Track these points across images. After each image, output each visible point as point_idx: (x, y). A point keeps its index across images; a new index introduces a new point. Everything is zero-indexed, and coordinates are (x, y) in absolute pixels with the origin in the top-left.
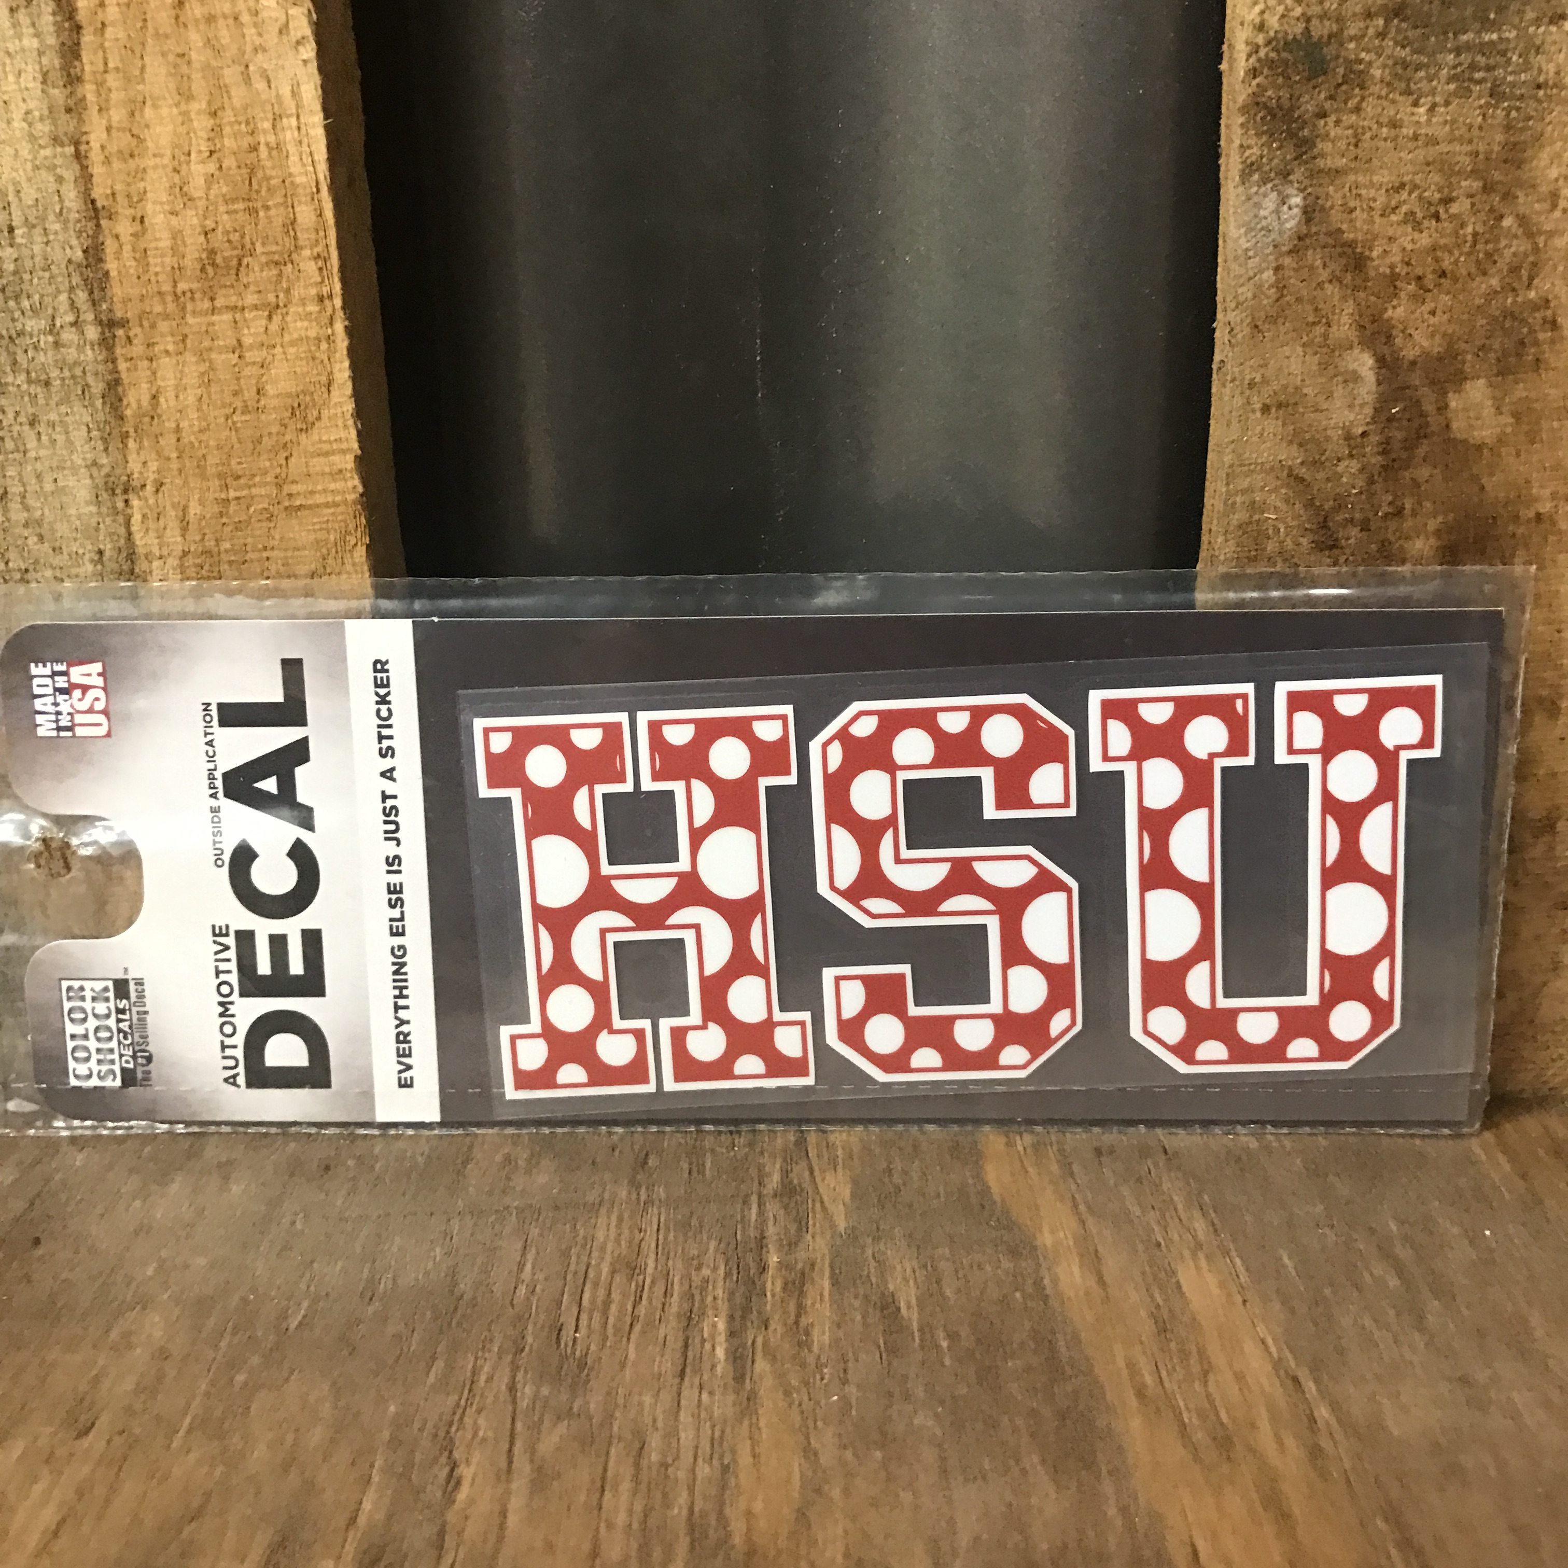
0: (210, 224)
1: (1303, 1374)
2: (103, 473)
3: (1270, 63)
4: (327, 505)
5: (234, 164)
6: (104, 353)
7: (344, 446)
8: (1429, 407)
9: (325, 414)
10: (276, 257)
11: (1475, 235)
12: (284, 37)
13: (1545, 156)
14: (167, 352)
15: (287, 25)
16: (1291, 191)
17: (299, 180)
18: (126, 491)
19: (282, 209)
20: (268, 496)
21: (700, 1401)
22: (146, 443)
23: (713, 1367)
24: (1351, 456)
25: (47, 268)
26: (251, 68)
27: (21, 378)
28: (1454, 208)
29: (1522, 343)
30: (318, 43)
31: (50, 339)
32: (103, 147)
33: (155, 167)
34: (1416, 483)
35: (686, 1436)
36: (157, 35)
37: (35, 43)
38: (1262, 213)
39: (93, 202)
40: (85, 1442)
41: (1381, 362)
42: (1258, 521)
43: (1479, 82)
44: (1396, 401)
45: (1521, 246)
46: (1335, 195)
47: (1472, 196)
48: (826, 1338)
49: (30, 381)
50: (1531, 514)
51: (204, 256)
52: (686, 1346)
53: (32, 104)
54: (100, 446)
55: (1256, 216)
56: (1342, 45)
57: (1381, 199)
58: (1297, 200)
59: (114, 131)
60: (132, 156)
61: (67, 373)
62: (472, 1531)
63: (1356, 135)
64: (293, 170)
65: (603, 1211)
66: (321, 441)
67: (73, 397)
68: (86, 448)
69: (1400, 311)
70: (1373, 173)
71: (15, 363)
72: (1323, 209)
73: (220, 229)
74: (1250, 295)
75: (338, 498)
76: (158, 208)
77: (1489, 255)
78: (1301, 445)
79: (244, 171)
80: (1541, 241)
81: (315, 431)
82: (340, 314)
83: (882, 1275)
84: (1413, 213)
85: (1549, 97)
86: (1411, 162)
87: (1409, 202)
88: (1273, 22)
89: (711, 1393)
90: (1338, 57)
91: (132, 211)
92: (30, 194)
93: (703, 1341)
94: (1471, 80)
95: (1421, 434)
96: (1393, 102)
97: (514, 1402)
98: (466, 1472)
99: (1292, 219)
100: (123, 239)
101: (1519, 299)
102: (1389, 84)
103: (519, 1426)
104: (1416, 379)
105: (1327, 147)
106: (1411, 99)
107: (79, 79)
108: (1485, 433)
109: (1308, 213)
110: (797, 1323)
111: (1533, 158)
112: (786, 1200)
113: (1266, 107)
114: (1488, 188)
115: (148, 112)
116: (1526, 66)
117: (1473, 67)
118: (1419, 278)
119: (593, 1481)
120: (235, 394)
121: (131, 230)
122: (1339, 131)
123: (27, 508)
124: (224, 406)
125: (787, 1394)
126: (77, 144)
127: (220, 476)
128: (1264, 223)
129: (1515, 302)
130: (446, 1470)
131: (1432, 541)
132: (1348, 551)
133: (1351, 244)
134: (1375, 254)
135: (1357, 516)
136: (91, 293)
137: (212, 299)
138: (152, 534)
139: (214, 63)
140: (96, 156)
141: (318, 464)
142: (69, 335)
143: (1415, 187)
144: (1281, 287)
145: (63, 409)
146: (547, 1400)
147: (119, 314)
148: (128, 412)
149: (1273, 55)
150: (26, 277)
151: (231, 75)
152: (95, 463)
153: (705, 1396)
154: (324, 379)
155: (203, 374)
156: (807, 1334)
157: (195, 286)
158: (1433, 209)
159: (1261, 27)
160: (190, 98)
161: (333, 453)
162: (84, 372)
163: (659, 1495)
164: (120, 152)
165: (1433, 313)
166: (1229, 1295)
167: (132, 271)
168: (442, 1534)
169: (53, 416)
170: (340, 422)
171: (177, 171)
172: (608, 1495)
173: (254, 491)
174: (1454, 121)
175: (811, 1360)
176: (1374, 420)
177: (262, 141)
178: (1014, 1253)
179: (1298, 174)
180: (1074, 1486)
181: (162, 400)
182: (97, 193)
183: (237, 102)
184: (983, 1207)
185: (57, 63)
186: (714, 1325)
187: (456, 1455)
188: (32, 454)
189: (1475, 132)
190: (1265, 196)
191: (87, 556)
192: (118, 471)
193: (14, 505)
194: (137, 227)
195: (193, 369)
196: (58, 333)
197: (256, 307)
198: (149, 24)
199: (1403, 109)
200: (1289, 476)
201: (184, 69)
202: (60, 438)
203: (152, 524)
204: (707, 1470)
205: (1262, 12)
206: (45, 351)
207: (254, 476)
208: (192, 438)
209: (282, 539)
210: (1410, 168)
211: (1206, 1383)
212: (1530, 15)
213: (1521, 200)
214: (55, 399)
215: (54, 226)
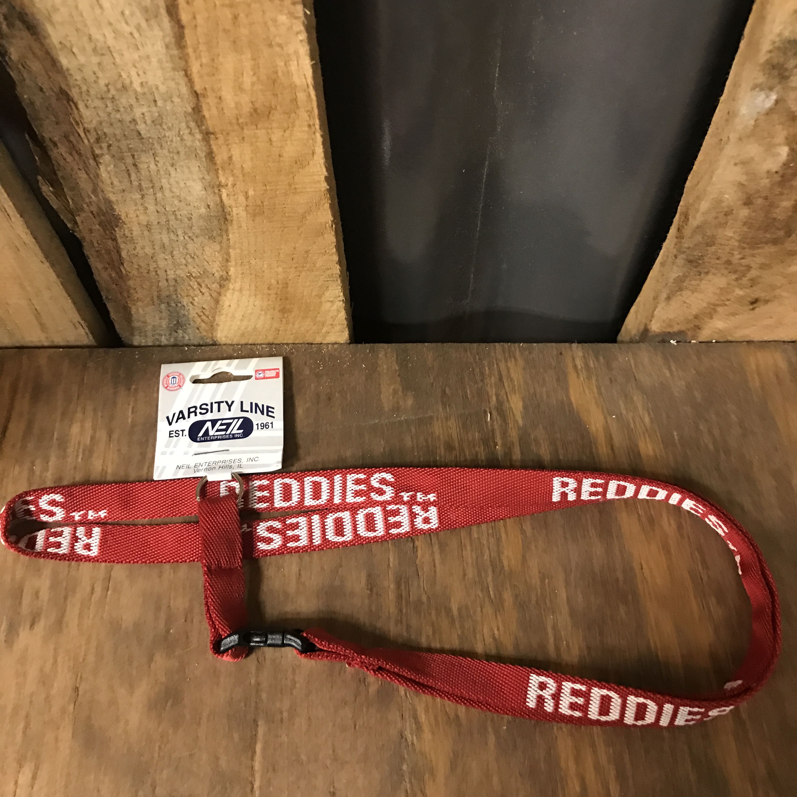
0: (254, 100)
2: (207, 181)
3: (779, 49)
4: (311, 192)
5: (265, 78)
6: (205, 143)
7: (320, 173)
9: (311, 163)
10: (287, 111)
12: (290, 31)
14: (235, 143)
15: (292, 26)
16: (772, 94)
17: (298, 84)
18: (219, 187)
19: (290, 95)
20: (285, 188)
22: (227, 172)
24: (768, 178)
25: (174, 114)
27: (165, 151)
30: (308, 33)
31: (178, 138)
32: (199, 72)
33: (226, 79)
36: (225, 31)
37: (161, 34)
38: (757, 101)
39: (195, 91)
41: (792, 150)
42: (721, 198)
44: (793, 162)
46: (792, 96)
49: (169, 152)
51: (252, 110)
53: (161, 57)
54: (205, 173)
58: (774, 97)
59: (204, 67)
60: (214, 75)
61: (187, 150)
62: (426, 567)
64: (295, 80)
66: (309, 172)
67: (191, 157)
68: (199, 173)
71: (161, 146)
72: (784, 100)
73: (259, 101)
75: (316, 190)
76: (228, 93)
78: (747, 175)
79: (271, 81)
81: (307, 168)
82: (319, 131)
88: (786, 33)
91: (215, 95)
92: (163, 88)
99: (769, 104)
100: (211, 104)
107: (185, 47)
109: (777, 102)
112: (499, 410)
113: (771, 64)
115: (221, 59)
120: (268, 156)
121: (215, 102)
123: (172, 192)
124: (263, 160)
126: (185, 71)
127: (263, 183)
128: (756, 105)
132: (756, 205)
135: (764, 195)
136: (197, 122)
137: (256, 125)
138: (232, 200)
139: (254, 40)
140: (195, 75)
141: (308, 179)
142: (187, 137)
145: (187, 161)
147: (211, 130)
148: (218, 162)
149: (781, 46)
150: (164, 118)
151: (263, 45)
152: (203, 178)
154: (311, 152)
155: (252, 150)
157: (248, 120)
159: (779, 35)
160: (242, 54)
161: (315, 175)
162: (196, 149)
163: (479, 551)
164: (207, 73)
167: (216, 116)
168: (417, 570)
169: (181, 164)
171: (236, 80)
172: (464, 552)
173: (278, 187)
176: (782, 168)
177: (279, 69)
179: (778, 88)
180: (605, 542)
181: (234, 158)
182: (198, 88)
183: (266, 55)
184: (570, 412)
185: (173, 40)
188: (173, 175)
190: (760, 95)
191: (202, 207)
192: (215, 181)
193: (167, 192)
194: (219, 100)
195: (248, 148)
196: (182, 136)
197: (278, 128)
198: (220, 26)
200: (739, 184)
202: (186, 171)
203: (232, 198)
205: (782, 29)
206: (176, 142)
207: (278, 182)
208: (249, 170)
209: (291, 201)
214: (183, 158)
215: (176, 100)
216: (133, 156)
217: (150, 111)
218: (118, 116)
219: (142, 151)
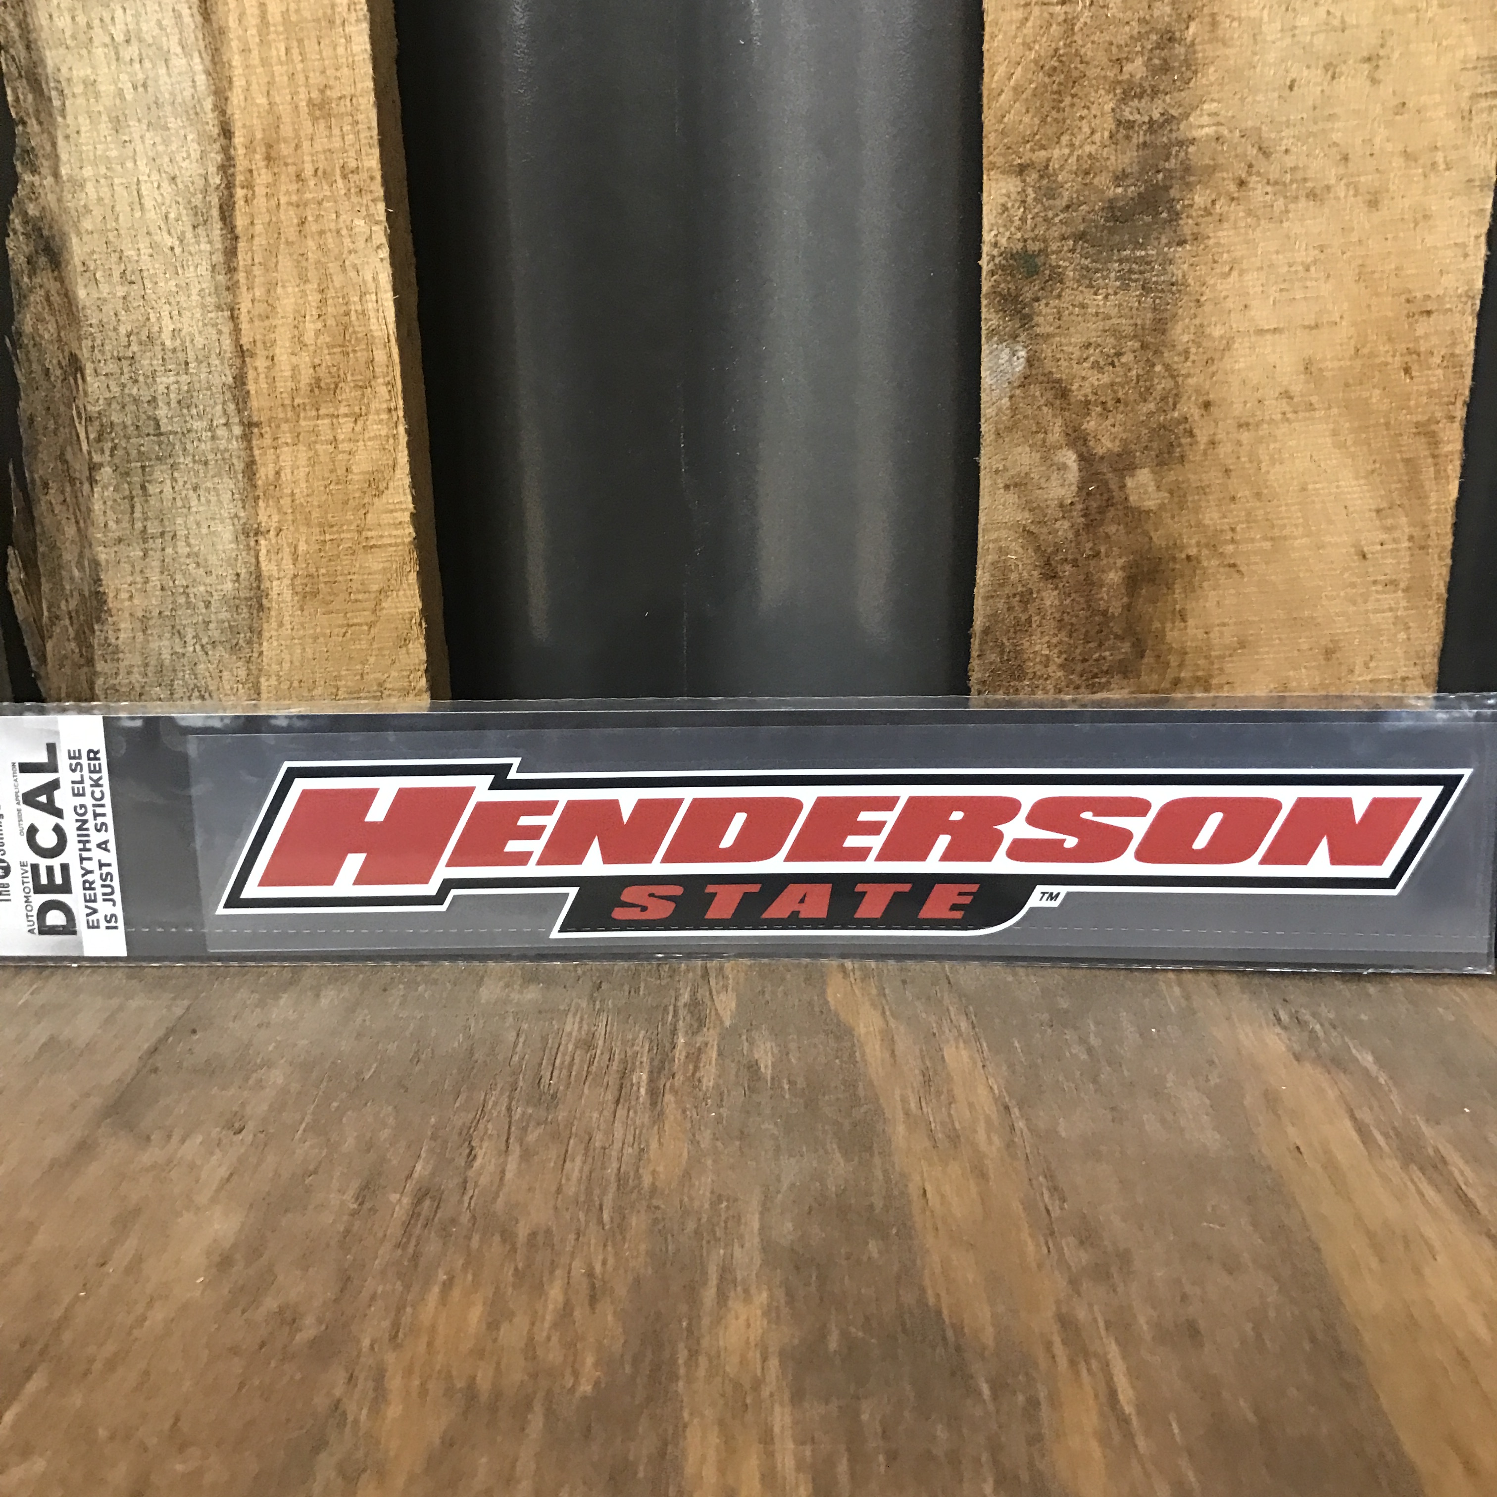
0: (317, 361)
1: (1012, 1104)
2: (242, 522)
3: (1003, 268)
4: (390, 545)
5: (334, 324)
6: (245, 444)
7: (404, 506)
8: (1114, 486)
9: (391, 484)
10: (361, 384)
11: (1138, 376)
12: (369, 244)
13: (1179, 328)
14: (287, 444)
15: (371, 236)
16: (1019, 347)
17: (376, 334)
18: (256, 534)
19: (365, 353)
20: (352, 539)
21: (628, 1116)
22: (271, 503)
23: (638, 1098)
24: (1064, 517)
25: (209, 388)
26: (347, 263)
27: (189, 459)
28: (1124, 359)
29: (1171, 445)
30: (390, 247)
31: (209, 434)
32: (249, 312)
33: (283, 325)
34: (1107, 536)
35: (618, 1133)
36: (287, 243)
37: (208, 247)
38: (1001, 361)
39: (241, 346)
40: (240, 1136)
41: (1081, 458)
42: (1005, 561)
43: (1136, 281)
44: (1092, 482)
45: (1168, 383)
46: (1047, 350)
47: (1134, 351)
48: (711, 1084)
49: (194, 461)
50: (1183, 556)
51: (313, 381)
52: (621, 1087)
53: (204, 286)
54: (240, 504)
55: (996, 363)
56: (1047, 256)
57: (1077, 354)
58: (1022, 353)
59: (256, 304)
60: (268, 317)
61: (219, 456)
62: (483, 1180)
63: (1059, 312)
64: (372, 327)
65: (570, 1015)
66: (388, 503)
67: (223, 472)
68: (231, 506)
69: (1092, 423)
70: (1071, 336)
71: (185, 449)
72: (1039, 359)
73: (324, 365)
74: (994, 414)
75: (399, 540)
76: (283, 350)
77: (1148, 389)
78: (1030, 510)
79: (341, 328)
80: (1180, 379)
81: (384, 496)
82: (402, 420)
83: (751, 1050)
84: (1098, 362)
85: (1179, 291)
86: (1096, 330)
87: (1094, 355)
88: (1003, 241)
89: (635, 1112)
90: (1045, 264)
91: (266, 353)
92: (200, 341)
93: (632, 1085)
94: (1130, 279)
95: (1110, 503)
96: (1082, 292)
97: (510, 1116)
98: (480, 1153)
99: (1019, 366)
100: (260, 370)
101: (1168, 417)
102: (1078, 281)
103: (513, 1129)
104: (1104, 468)
105: (1040, 320)
106: (1092, 291)
107: (235, 269)
108: (1150, 504)
109: (1030, 362)
110: (693, 1074)
111: (1173, 328)
112: (692, 1008)
113: (1000, 294)
114: (1144, 346)
115: (279, 290)
116: (1164, 272)
117: (1131, 271)
118: (1103, 403)
119: (559, 1157)
120: (332, 471)
121: (266, 365)
122: (1049, 310)
123: (189, 545)
124: (323, 479)
125: (684, 1111)
126: (232, 310)
127: (320, 525)
128: (1002, 368)
129: (1165, 419)
130: (468, 1151)
131: (1120, 573)
132: (1064, 580)
133: (1059, 381)
134: (1074, 387)
135: (1070, 557)
136: (237, 404)
137: (318, 410)
138: (273, 563)
139: (323, 260)
140: (244, 317)
141: (386, 518)
142: (221, 432)
143: (1099, 345)
144: (1014, 409)
145: (216, 480)
146: (531, 1115)
147: (255, 419)
148: (260, 483)
149: (1003, 262)
150: (195, 394)
151: (333, 267)
152: (236, 516)
153: (631, 1113)
154: (391, 463)
155: (310, 458)
156: (700, 1081)
157: (307, 401)
158: (1110, 360)
159: (996, 245)
160: (307, 281)
161: (396, 511)
162: (231, 456)
163: (599, 1164)
164: (260, 315)
165: (1114, 426)
166: (975, 1063)
167: (265, 391)
168: (465, 1182)
169: (209, 484)
170: (401, 491)
171: (296, 327)
172: (568, 1163)
173: (342, 536)
174: (1120, 305)
175: (701, 1094)
176: (1078, 494)
177: (353, 308)
178: (838, 1038)
179: (1023, 337)
180: (856, 1159)
181: (282, 475)
182: (245, 341)
183: (337, 284)
184: (822, 1012)
185: (221, 259)
186: (640, 1077)
187: (473, 1144)
188: (194, 509)
189: (1134, 312)
190: (1002, 350)
191: (229, 578)
192: (250, 522)
193: (181, 544)
194: (269, 363)
195: (303, 454)
196: (215, 431)
197: (346, 415)
198: (282, 236)
199: (1087, 296)
200: (1024, 530)
201: (304, 264)
202: (213, 499)
203: (273, 557)
204: (630, 1150)
205: (996, 236)
206: (205, 442)
207: (342, 525)
208: (302, 500)
209: (361, 566)
210: (1094, 334)
211: (949, 1109)
212: (1164, 240)
213: (1166, 355)
214: (211, 473)
215: (215, 361)
216: (143, 468)
217: (177, 382)
218: (135, 391)
219: (158, 459)
